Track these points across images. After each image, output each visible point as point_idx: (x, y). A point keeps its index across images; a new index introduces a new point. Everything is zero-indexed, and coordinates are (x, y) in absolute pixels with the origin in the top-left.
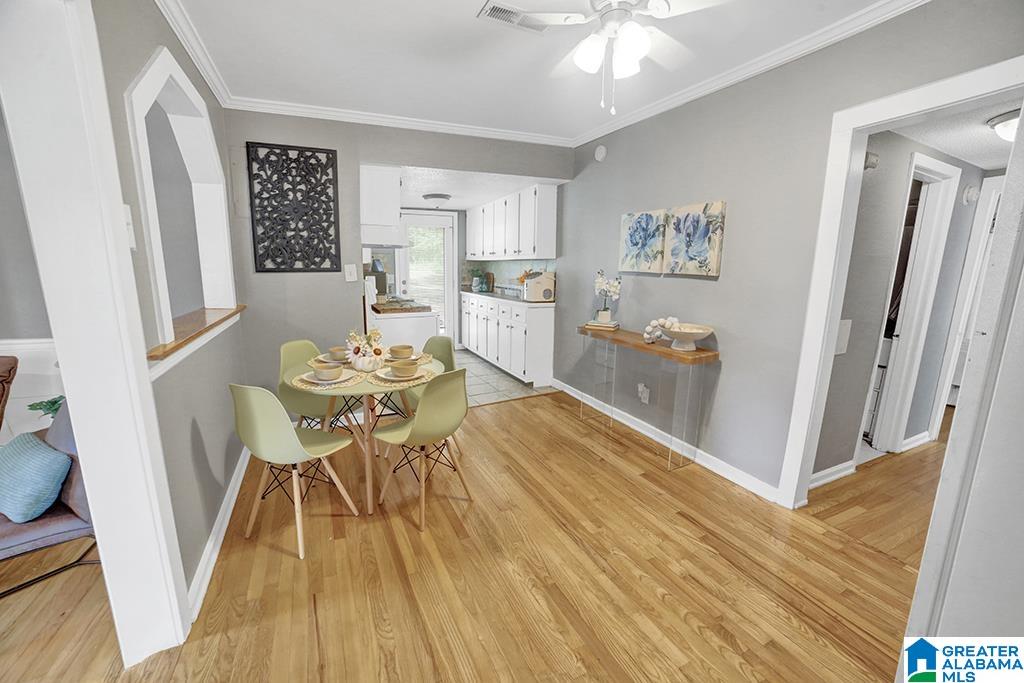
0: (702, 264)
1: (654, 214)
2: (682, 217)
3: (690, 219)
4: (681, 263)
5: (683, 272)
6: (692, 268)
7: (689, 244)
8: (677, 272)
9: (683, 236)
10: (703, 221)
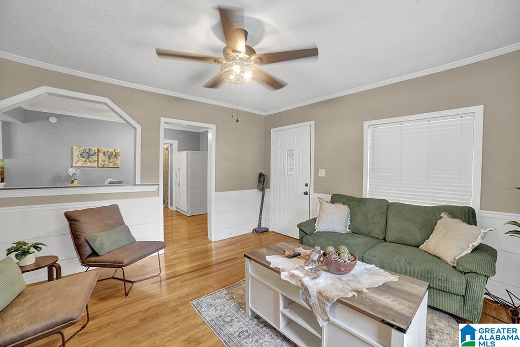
0: (115, 164)
1: (93, 149)
2: (106, 151)
3: (109, 153)
4: (107, 164)
5: (108, 166)
6: (111, 165)
7: (109, 159)
8: (105, 166)
9: (107, 156)
10: (114, 153)
